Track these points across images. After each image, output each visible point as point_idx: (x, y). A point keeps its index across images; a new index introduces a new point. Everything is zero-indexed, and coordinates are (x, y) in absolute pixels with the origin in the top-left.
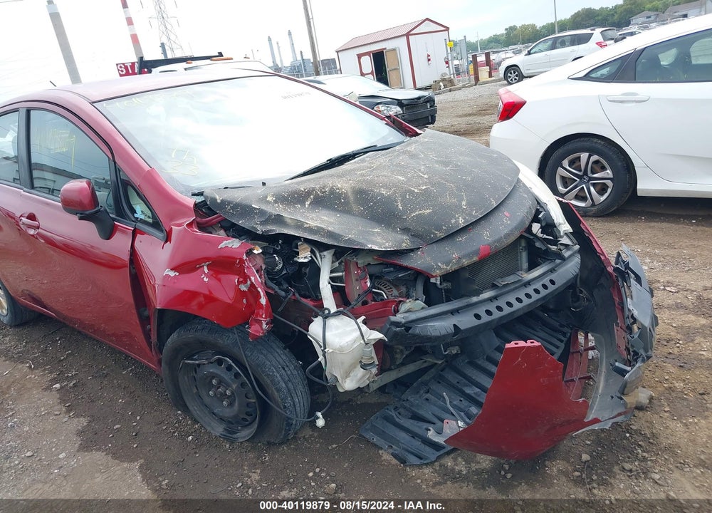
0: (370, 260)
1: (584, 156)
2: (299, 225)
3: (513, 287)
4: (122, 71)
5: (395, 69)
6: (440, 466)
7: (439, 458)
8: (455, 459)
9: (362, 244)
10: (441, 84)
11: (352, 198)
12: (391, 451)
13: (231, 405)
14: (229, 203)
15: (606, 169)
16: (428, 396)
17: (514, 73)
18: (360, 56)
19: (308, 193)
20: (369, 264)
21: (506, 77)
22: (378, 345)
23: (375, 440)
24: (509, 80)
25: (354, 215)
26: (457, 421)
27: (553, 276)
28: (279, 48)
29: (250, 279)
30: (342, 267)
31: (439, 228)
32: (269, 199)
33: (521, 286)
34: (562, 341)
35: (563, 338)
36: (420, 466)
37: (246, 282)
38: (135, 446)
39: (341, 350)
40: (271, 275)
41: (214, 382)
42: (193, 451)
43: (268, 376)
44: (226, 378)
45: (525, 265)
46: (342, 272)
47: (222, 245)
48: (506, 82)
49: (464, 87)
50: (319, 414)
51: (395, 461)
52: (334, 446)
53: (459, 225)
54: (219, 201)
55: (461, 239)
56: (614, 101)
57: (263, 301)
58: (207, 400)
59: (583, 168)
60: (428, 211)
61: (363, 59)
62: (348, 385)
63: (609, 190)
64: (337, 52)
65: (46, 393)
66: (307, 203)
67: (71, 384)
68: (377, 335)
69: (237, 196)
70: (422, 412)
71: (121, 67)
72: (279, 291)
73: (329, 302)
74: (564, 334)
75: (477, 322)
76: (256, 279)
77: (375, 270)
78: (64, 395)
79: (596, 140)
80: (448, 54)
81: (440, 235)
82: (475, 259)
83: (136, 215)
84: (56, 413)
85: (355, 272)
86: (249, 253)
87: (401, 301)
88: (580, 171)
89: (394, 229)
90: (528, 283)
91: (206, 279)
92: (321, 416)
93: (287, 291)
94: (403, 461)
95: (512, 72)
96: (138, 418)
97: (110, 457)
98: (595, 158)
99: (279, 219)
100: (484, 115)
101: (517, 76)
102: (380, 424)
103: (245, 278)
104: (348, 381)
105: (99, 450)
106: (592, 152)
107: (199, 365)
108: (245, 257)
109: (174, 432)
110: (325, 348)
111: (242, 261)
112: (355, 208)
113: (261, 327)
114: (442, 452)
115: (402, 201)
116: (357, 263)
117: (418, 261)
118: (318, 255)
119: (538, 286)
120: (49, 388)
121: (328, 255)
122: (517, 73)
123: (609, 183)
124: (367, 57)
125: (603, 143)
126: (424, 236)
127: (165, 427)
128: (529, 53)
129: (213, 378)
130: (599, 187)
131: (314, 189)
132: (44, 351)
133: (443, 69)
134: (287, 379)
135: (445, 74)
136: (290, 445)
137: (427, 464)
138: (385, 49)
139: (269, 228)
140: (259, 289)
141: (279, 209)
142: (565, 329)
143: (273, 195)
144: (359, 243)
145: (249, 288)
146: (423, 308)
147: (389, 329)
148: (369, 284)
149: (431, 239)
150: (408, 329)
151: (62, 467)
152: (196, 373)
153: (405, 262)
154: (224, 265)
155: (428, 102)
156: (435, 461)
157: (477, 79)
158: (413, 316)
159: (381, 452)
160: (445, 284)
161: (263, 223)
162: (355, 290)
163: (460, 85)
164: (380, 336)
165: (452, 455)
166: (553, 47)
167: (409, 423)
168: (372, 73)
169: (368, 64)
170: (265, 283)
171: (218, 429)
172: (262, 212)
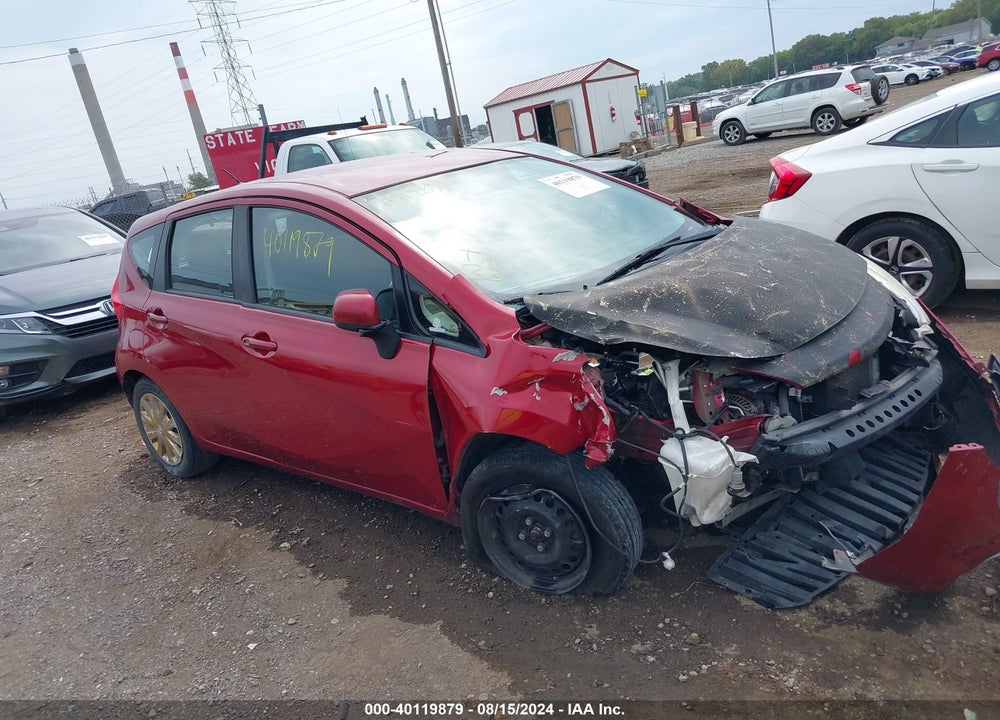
0: (725, 370)
1: (893, 241)
2: (647, 332)
3: (880, 398)
4: (211, 145)
5: (567, 129)
6: (817, 609)
7: (814, 599)
8: (832, 601)
9: (724, 352)
10: (633, 147)
11: (694, 301)
12: (751, 595)
13: (546, 550)
14: (558, 310)
15: (923, 257)
16: (778, 533)
17: (734, 129)
18: (517, 113)
19: (644, 295)
20: (724, 376)
21: (722, 135)
22: (747, 467)
23: (728, 584)
24: (727, 139)
25: (700, 319)
26: (845, 551)
27: (918, 386)
28: (389, 103)
29: (589, 397)
30: (688, 380)
31: (802, 332)
32: (602, 304)
33: (886, 398)
34: (924, 466)
35: (924, 462)
36: (792, 609)
37: (583, 401)
38: (424, 606)
39: (708, 475)
40: (609, 391)
41: (528, 522)
42: (500, 609)
43: (606, 510)
44: (547, 516)
45: (876, 375)
46: (688, 386)
47: (556, 358)
48: (722, 142)
49: (664, 150)
50: (666, 554)
51: (758, 606)
52: (677, 594)
53: (823, 327)
54: (545, 309)
55: (826, 343)
56: (932, 171)
57: (607, 421)
58: (514, 545)
59: (891, 256)
60: (786, 312)
61: (522, 117)
62: (707, 517)
63: (927, 284)
64: (486, 108)
65: (274, 553)
66: (645, 307)
67: (305, 542)
68: (745, 457)
69: (567, 302)
70: (777, 551)
71: (210, 140)
72: (623, 410)
73: (681, 420)
74: (924, 458)
75: (851, 440)
76: (597, 396)
77: (729, 383)
78: (301, 554)
79: (908, 221)
80: (639, 106)
81: (804, 339)
82: (846, 365)
83: (431, 329)
84: (301, 575)
85: (703, 385)
86: (586, 365)
87: (767, 418)
88: (887, 259)
89: (749, 333)
90: (892, 395)
91: (538, 398)
92: (668, 557)
93: (630, 409)
94: (770, 605)
95: (731, 127)
96: (411, 575)
97: (397, 619)
98: (908, 242)
99: (622, 327)
100: (707, 189)
101: (737, 133)
102: (732, 565)
103: (582, 395)
104: (707, 513)
105: (379, 612)
106: (903, 234)
107: (506, 503)
108: (582, 371)
109: (467, 589)
110: (687, 473)
111: (579, 376)
112: (699, 309)
113: (605, 452)
114: (816, 593)
115: (753, 301)
116: (711, 375)
117: (782, 369)
118: (659, 367)
119: (904, 396)
120: (275, 548)
121: (673, 366)
122: (737, 129)
123: (928, 274)
124: (528, 114)
125: (917, 223)
126: (786, 342)
127: (452, 584)
128: (754, 102)
129: (526, 516)
130: (912, 280)
131: (649, 291)
132: (245, 506)
133: (635, 126)
134: (624, 514)
135: (636, 133)
136: (620, 596)
137: (800, 607)
138: (553, 101)
139: (612, 336)
140: (601, 408)
141: (615, 316)
142: (924, 452)
143: (605, 300)
144: (720, 351)
145: (586, 408)
146: (794, 425)
147: (761, 449)
148: (723, 399)
149: (794, 344)
150: (783, 448)
151: (340, 634)
152: (501, 512)
153: (768, 372)
154: (560, 381)
155: (636, 173)
156: (810, 603)
157: (681, 139)
158: (787, 434)
159: (737, 598)
160: (806, 398)
161: (604, 332)
162: (706, 406)
163: (658, 147)
164: (750, 457)
165: (827, 596)
166: (786, 93)
167: (766, 564)
168: (534, 136)
169: (529, 123)
170: (605, 401)
171: (527, 581)
172: (600, 320)
